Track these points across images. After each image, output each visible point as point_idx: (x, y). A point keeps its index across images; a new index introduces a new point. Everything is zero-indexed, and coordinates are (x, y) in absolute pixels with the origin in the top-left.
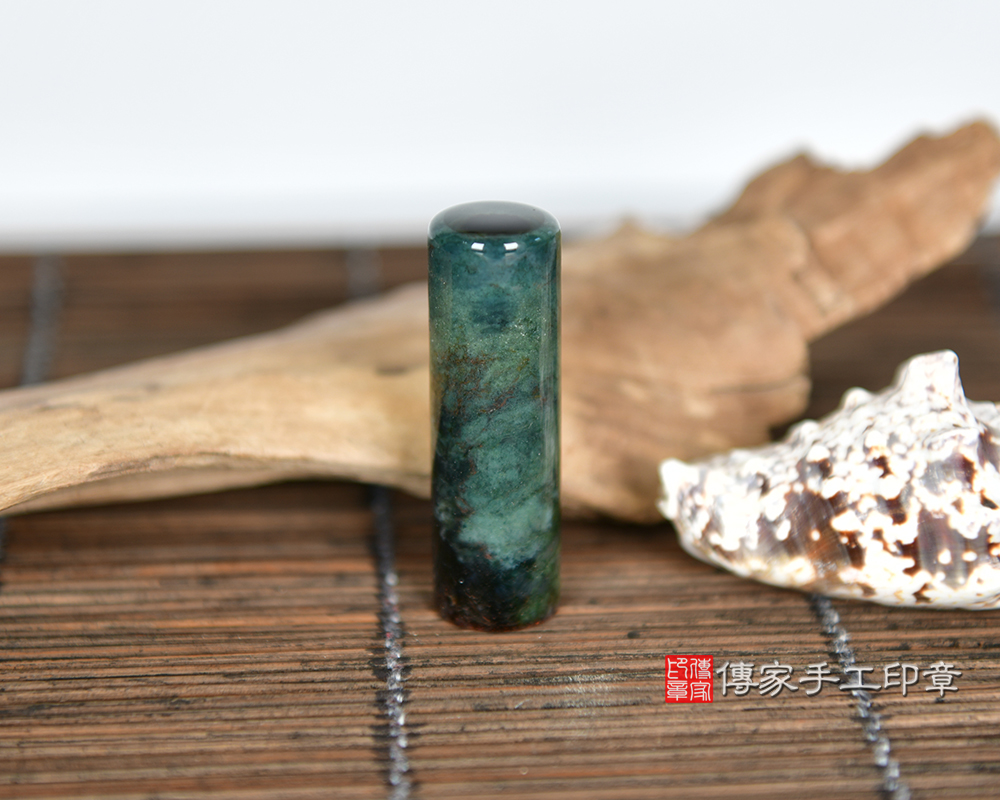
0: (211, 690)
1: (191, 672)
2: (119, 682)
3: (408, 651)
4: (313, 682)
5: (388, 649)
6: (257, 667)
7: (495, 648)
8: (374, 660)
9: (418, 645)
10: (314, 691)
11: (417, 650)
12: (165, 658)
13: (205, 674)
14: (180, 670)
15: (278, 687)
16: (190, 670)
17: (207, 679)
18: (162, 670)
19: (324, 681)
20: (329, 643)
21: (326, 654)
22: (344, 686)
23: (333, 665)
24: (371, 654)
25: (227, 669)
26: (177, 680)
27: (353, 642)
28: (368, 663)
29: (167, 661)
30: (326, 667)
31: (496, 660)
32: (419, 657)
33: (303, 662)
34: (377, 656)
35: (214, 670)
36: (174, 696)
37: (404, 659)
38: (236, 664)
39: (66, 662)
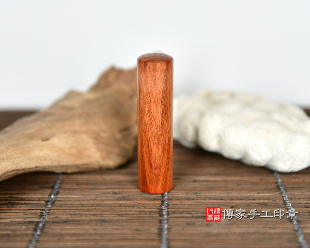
0: (114, 218)
1: (109, 214)
2: (89, 216)
3: (169, 210)
4: (142, 217)
5: (164, 209)
6: (127, 213)
7: (193, 209)
8: (159, 212)
9: (172, 208)
10: (142, 219)
11: (172, 210)
12: (102, 210)
13: (113, 214)
14: (106, 213)
15: (132, 218)
16: (109, 213)
17: (113, 215)
18: (101, 213)
19: (145, 217)
20: (147, 207)
21: (146, 210)
22: (151, 218)
23: (148, 213)
24: (159, 210)
25: (119, 213)
26: (105, 215)
27: (154, 207)
28: (158, 213)
29: (102, 211)
30: (146, 213)
31: (193, 213)
32: (172, 211)
33: (140, 212)
34: (160, 211)
35: (115, 213)
36: (104, 220)
37: (168, 212)
38: (122, 212)
39: (75, 210)
